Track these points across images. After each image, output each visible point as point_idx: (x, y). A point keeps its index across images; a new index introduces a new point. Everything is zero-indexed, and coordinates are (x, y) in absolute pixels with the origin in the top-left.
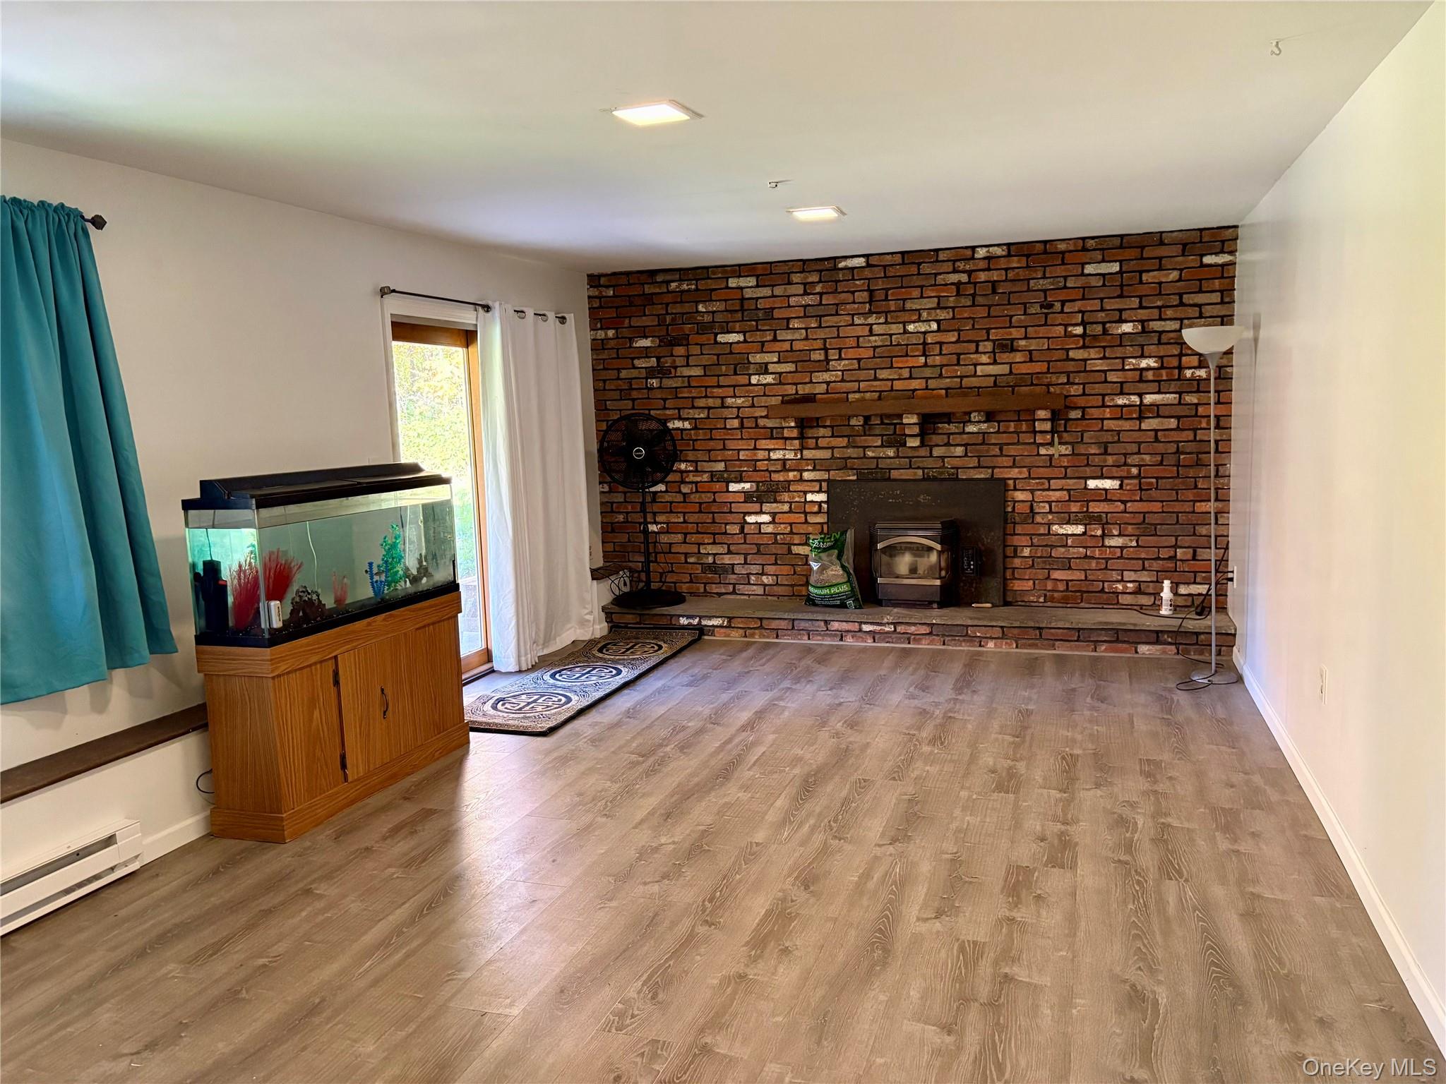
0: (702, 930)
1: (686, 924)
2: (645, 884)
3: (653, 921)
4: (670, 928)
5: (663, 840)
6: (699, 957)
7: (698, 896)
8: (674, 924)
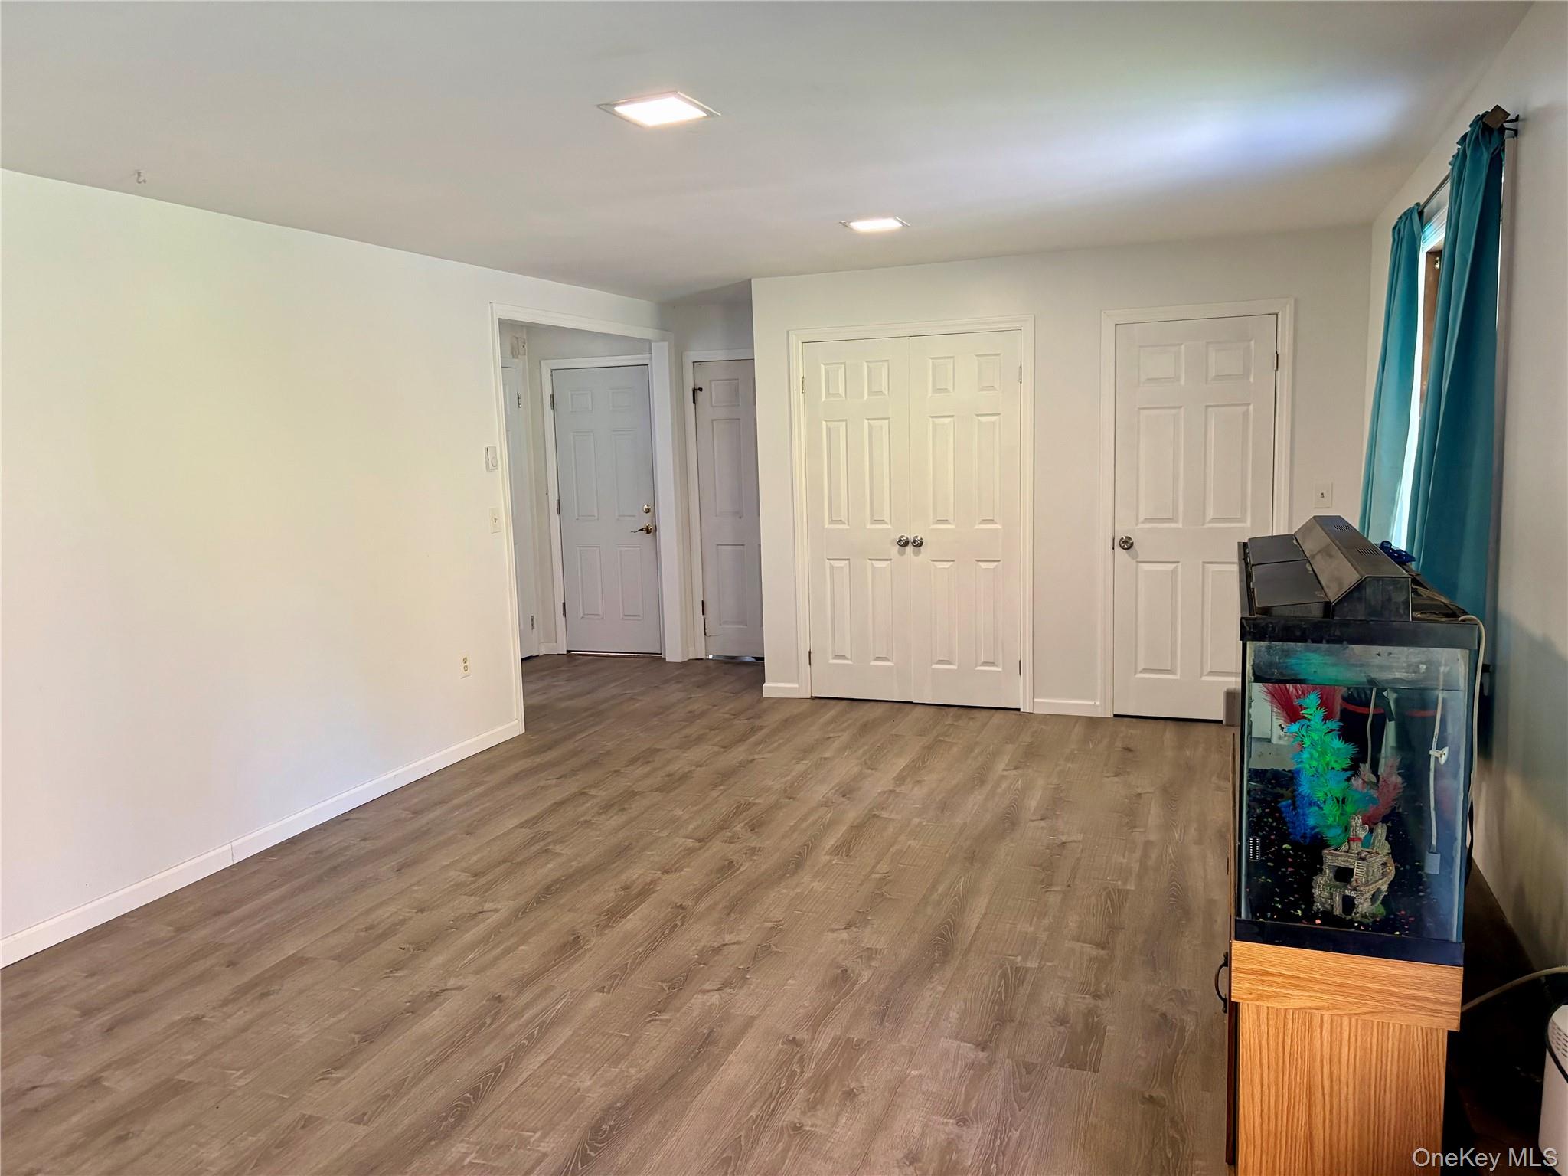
0: (688, 903)
1: (702, 907)
2: (737, 943)
3: (731, 909)
4: (715, 904)
5: (715, 998)
6: (695, 883)
7: (686, 929)
8: (712, 908)
